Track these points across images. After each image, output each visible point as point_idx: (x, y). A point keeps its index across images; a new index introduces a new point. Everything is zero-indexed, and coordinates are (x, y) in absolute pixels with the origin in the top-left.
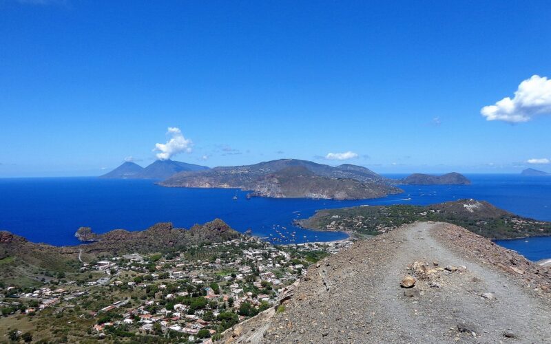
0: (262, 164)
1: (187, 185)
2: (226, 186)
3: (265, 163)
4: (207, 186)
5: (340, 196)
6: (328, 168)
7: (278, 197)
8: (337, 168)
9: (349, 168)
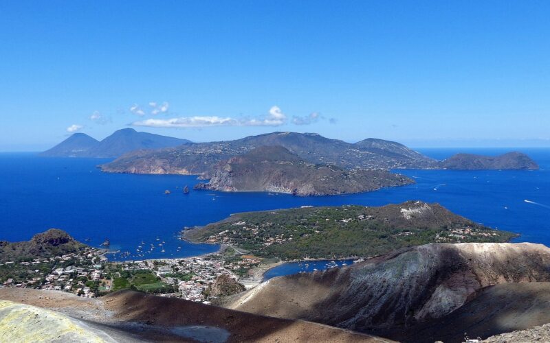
0: (246, 140)
1: (133, 170)
2: (183, 172)
3: (252, 138)
4: (160, 171)
5: (304, 190)
6: (340, 145)
7: (228, 190)
8: (354, 146)
9: (374, 144)
